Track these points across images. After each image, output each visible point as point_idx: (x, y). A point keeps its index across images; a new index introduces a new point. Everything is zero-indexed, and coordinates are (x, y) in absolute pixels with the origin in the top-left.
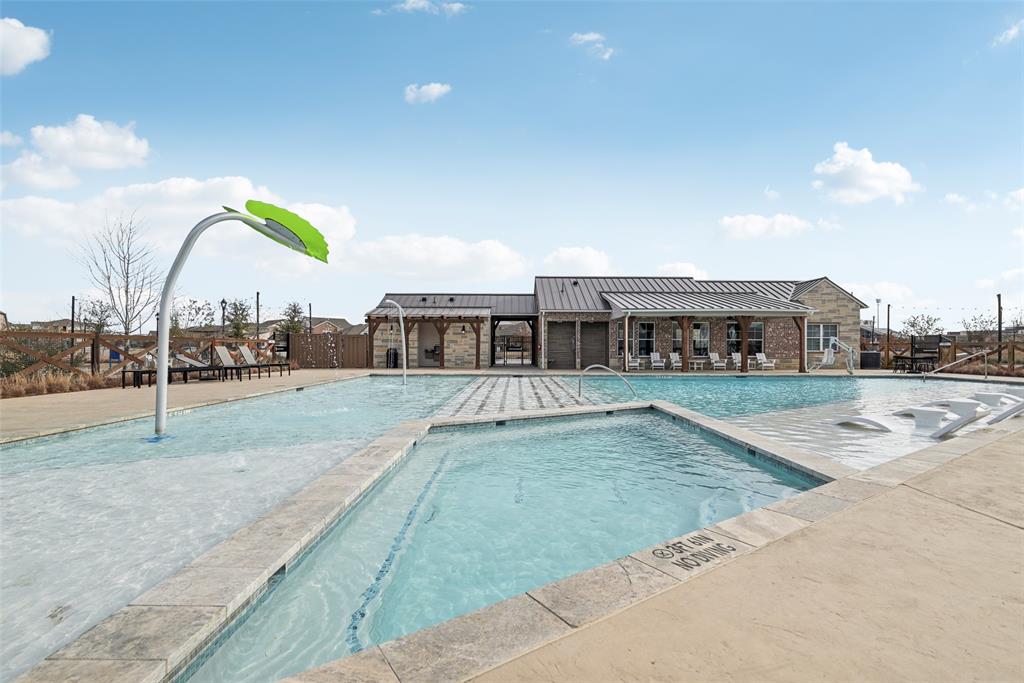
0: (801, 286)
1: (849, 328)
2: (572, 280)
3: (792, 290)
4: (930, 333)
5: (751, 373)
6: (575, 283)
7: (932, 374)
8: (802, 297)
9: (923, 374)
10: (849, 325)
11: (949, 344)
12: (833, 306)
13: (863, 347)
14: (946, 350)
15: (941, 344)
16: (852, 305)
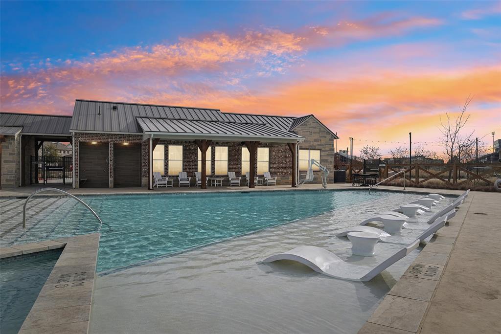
0: (297, 121)
1: (327, 153)
2: (113, 105)
3: (291, 123)
4: (375, 158)
5: (257, 188)
6: (115, 108)
7: (375, 187)
8: (297, 128)
9: (370, 187)
10: (327, 151)
11: (384, 165)
12: (317, 136)
13: (336, 167)
14: (383, 169)
15: (380, 165)
16: (329, 137)
